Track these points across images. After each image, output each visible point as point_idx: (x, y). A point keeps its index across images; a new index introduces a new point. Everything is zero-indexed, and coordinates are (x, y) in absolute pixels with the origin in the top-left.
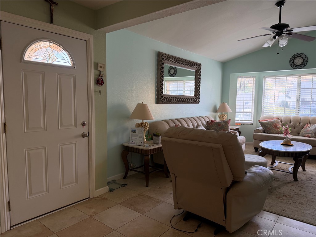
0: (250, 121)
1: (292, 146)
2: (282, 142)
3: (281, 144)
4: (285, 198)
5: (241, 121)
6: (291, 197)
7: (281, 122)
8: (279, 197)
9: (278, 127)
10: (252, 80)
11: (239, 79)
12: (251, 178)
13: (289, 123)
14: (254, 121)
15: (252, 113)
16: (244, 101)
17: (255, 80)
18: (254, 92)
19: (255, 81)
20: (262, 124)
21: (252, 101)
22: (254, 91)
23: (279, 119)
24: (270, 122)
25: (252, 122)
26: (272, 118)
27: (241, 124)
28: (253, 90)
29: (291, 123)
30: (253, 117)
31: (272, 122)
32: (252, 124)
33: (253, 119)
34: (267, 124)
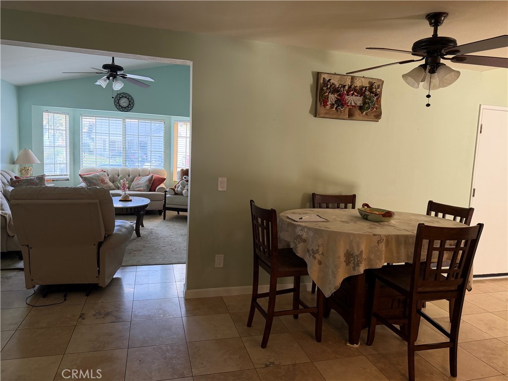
0: (65, 175)
1: (131, 201)
2: (120, 198)
3: (120, 201)
4: (135, 252)
5: (52, 176)
6: (140, 250)
7: (108, 175)
8: (130, 253)
9: (106, 181)
10: (64, 117)
11: (45, 115)
12: (119, 230)
13: (117, 176)
14: (70, 176)
15: (66, 163)
16: (54, 147)
17: (68, 117)
18: (68, 135)
19: (68, 120)
20: (85, 179)
21: (66, 147)
22: (68, 133)
23: (105, 172)
24: (95, 175)
25: (68, 177)
26: (96, 171)
27: (53, 181)
28: (66, 132)
29: (120, 176)
30: (68, 170)
31: (98, 176)
32: (68, 180)
33: (68, 174)
34: (92, 178)
